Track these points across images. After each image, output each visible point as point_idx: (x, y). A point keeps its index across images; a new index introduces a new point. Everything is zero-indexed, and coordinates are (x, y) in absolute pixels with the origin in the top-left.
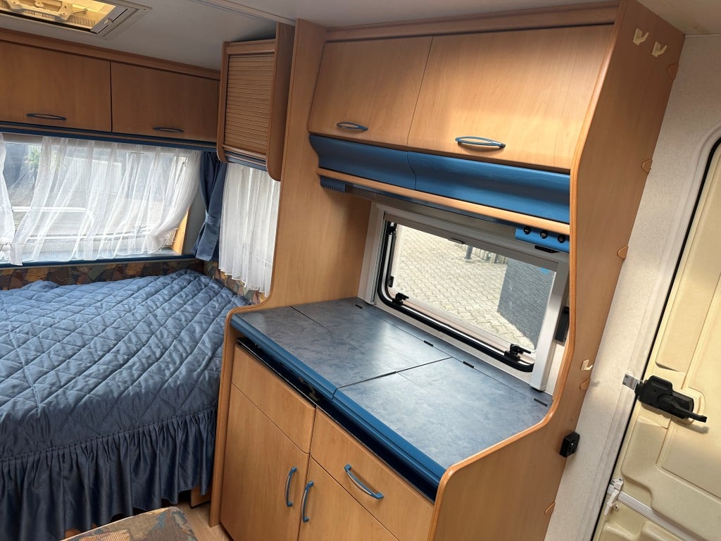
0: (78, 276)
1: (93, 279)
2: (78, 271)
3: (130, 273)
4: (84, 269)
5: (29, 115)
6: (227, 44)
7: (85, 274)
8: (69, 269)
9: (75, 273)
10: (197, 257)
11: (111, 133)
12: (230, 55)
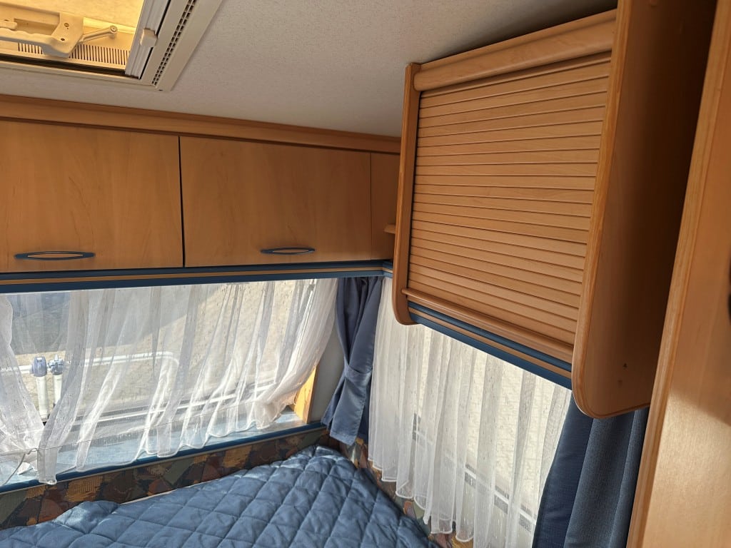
0: (149, 482)
1: (173, 483)
2: (149, 474)
3: (229, 464)
4: (160, 470)
5: (19, 257)
6: (416, 68)
7: (158, 477)
8: (135, 473)
9: (144, 478)
10: (332, 434)
11: (184, 269)
12: (422, 92)
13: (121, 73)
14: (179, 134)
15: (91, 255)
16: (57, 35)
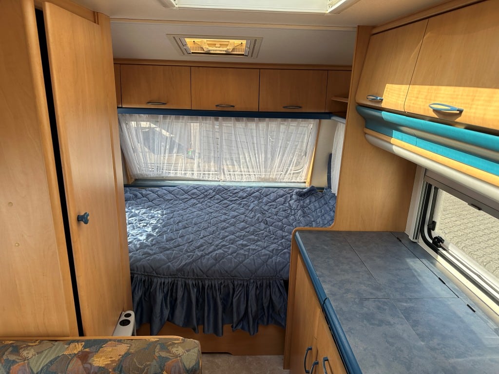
13: (243, 55)
14: (260, 69)
15: (234, 106)
16: (228, 48)
